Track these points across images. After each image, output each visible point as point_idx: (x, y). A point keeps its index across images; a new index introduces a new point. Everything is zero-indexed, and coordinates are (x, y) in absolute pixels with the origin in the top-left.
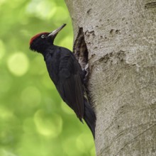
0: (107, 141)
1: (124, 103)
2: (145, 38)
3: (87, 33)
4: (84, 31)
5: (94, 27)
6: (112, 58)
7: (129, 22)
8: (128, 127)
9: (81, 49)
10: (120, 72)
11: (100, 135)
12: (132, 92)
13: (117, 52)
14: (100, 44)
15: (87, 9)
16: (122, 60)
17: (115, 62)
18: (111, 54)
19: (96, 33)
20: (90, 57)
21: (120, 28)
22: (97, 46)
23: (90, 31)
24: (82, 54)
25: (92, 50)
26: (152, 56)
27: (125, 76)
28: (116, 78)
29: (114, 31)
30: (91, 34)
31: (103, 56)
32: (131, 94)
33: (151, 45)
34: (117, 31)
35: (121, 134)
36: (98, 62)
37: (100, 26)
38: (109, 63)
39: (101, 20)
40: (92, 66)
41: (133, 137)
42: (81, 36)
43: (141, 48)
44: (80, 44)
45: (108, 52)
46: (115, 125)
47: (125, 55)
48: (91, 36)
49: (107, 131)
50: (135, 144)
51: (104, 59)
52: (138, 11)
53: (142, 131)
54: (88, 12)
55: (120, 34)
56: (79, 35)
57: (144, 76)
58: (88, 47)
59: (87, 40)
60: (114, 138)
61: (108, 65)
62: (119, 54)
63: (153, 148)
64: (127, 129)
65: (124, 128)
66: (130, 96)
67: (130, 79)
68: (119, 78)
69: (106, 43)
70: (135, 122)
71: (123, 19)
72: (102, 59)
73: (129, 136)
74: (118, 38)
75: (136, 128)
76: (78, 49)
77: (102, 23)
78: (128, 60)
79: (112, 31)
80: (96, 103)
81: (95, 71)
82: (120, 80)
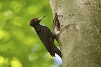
0: (68, 62)
1: (76, 46)
2: (85, 18)
3: (59, 16)
4: (58, 15)
5: (62, 13)
6: (70, 27)
7: (78, 11)
8: (78, 56)
9: (56, 23)
10: (74, 32)
11: (65, 60)
13: (72, 24)
14: (65, 20)
15: (59, 6)
16: (75, 28)
17: (72, 28)
18: (70, 25)
19: (63, 16)
20: (60, 26)
21: (74, 14)
23: (60, 15)
24: (57, 25)
26: (88, 26)
27: (76, 34)
28: (72, 35)
29: (71, 15)
30: (61, 16)
32: (79, 42)
33: (87, 21)
34: (72, 15)
35: (74, 59)
36: (64, 28)
37: (65, 13)
38: (69, 29)
39: (65, 10)
40: (62, 30)
41: (80, 60)
42: (56, 17)
43: (83, 22)
44: (56, 21)
45: (69, 24)
46: (71, 55)
47: (76, 25)
48: (61, 17)
50: (81, 64)
51: (67, 27)
52: (82, 6)
53: (84, 58)
54: (60, 7)
55: (74, 16)
56: (55, 17)
57: (84, 34)
58: (60, 22)
59: (59, 19)
60: (71, 61)
61: (68, 30)
62: (73, 25)
63: (88, 65)
64: (77, 57)
65: (76, 57)
66: (78, 43)
67: (78, 36)
68: (73, 35)
69: (68, 20)
70: (80, 54)
71: (75, 10)
72: (66, 27)
73: (78, 60)
74: (73, 18)
75: (81, 56)
76: (55, 23)
78: (77, 27)
79: (70, 15)
80: (63, 46)
81: (63, 32)
82: (74, 36)
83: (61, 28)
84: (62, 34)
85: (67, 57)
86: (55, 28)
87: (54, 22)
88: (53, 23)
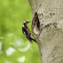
1: (56, 46)
3: (40, 15)
4: (38, 13)
5: (43, 12)
7: (59, 10)
8: (58, 56)
9: (36, 22)
10: (55, 32)
11: (45, 60)
12: (60, 40)
14: (46, 19)
17: (52, 27)
18: (51, 24)
19: (44, 15)
22: (44, 20)
23: (41, 13)
24: (36, 24)
25: (41, 22)
27: (57, 34)
28: (52, 35)
30: (41, 15)
31: (46, 25)
32: (59, 42)
34: (53, 14)
35: (55, 59)
36: (44, 27)
38: (49, 28)
39: (46, 9)
40: (41, 29)
41: (60, 60)
45: (49, 23)
46: (51, 55)
47: (57, 24)
48: (41, 16)
49: (48, 58)
55: (55, 15)
56: (35, 16)
59: (39, 18)
60: (51, 61)
61: (49, 29)
62: (54, 24)
64: (57, 57)
65: (56, 56)
67: (59, 35)
68: (54, 34)
70: (61, 54)
71: (56, 9)
73: (58, 60)
74: (54, 17)
75: (62, 56)
77: (47, 10)
78: (58, 26)
80: (43, 46)
81: (43, 32)
82: (55, 36)
83: (41, 27)
84: (41, 33)
85: (47, 57)
86: (34, 27)
87: (34, 21)
88: (32, 22)
